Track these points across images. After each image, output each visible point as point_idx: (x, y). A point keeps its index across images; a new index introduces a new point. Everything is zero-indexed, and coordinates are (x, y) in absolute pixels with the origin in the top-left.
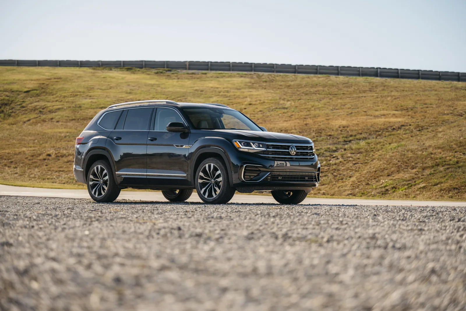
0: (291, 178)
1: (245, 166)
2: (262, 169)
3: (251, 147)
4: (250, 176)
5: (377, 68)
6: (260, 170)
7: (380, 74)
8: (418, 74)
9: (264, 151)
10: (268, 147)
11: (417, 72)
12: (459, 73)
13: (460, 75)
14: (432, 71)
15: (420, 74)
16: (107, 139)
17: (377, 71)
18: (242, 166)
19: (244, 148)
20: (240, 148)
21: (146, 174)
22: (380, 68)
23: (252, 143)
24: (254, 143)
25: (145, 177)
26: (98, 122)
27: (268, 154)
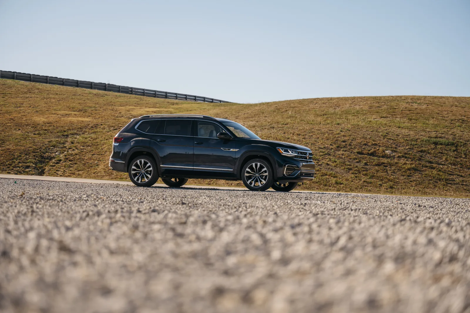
0: (308, 175)
1: (287, 166)
2: (296, 168)
3: (289, 153)
4: (289, 173)
5: (14, 72)
6: (295, 169)
7: (16, 77)
8: (47, 79)
9: (296, 156)
10: (298, 153)
11: (46, 78)
12: (78, 81)
13: (79, 83)
14: (57, 78)
15: (48, 79)
16: (150, 141)
17: (14, 75)
18: (285, 166)
19: (285, 154)
20: (283, 153)
21: (193, 167)
22: (16, 72)
23: (281, 149)
24: (290, 150)
25: (192, 170)
26: (136, 127)
27: (298, 158)
